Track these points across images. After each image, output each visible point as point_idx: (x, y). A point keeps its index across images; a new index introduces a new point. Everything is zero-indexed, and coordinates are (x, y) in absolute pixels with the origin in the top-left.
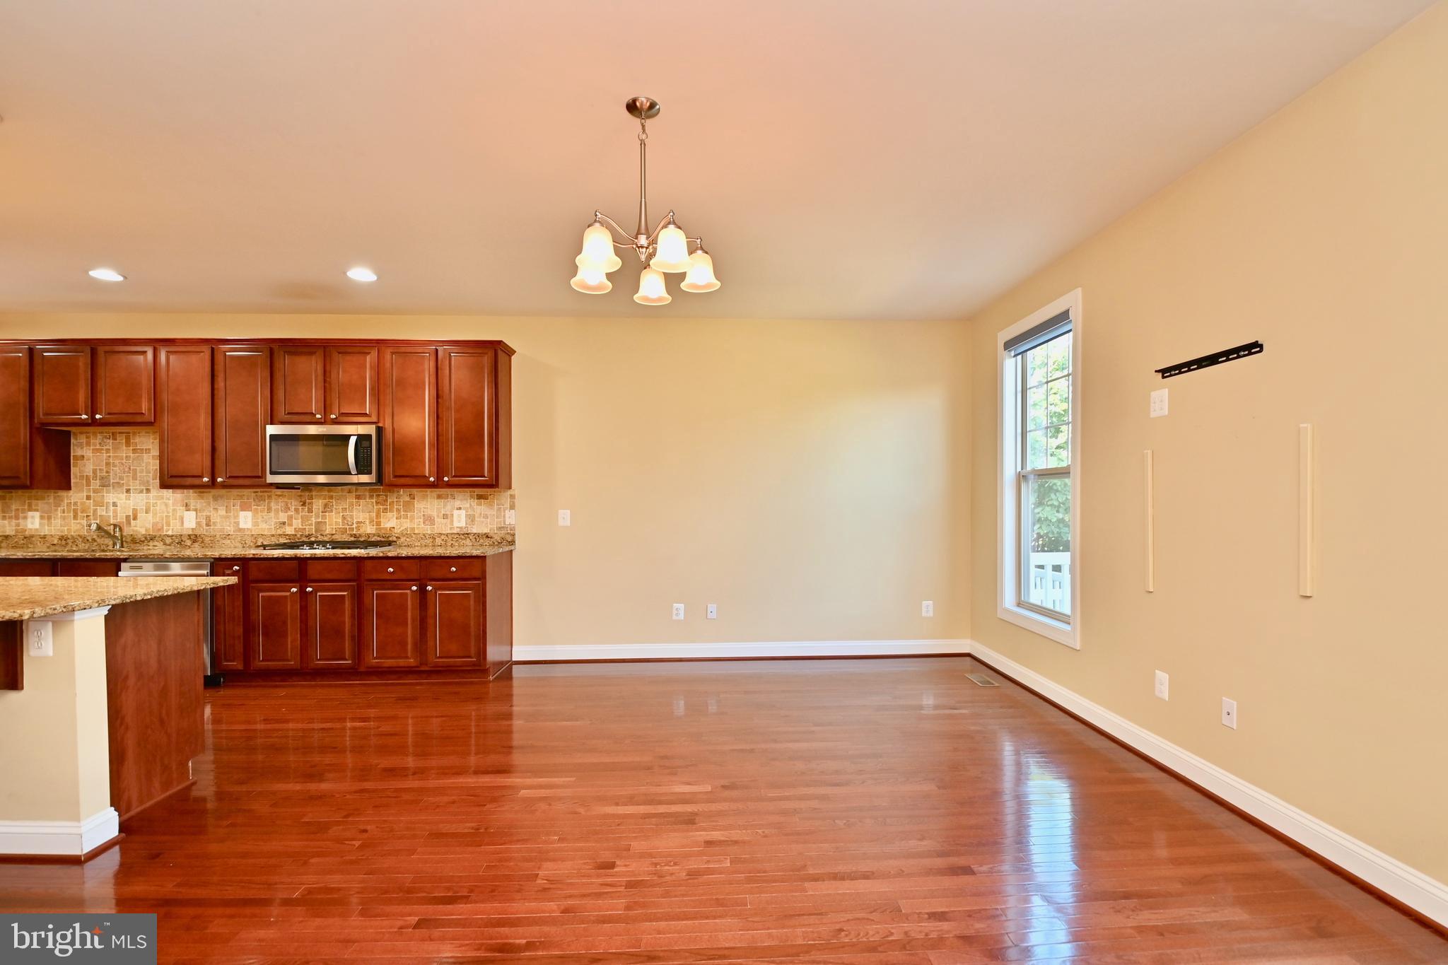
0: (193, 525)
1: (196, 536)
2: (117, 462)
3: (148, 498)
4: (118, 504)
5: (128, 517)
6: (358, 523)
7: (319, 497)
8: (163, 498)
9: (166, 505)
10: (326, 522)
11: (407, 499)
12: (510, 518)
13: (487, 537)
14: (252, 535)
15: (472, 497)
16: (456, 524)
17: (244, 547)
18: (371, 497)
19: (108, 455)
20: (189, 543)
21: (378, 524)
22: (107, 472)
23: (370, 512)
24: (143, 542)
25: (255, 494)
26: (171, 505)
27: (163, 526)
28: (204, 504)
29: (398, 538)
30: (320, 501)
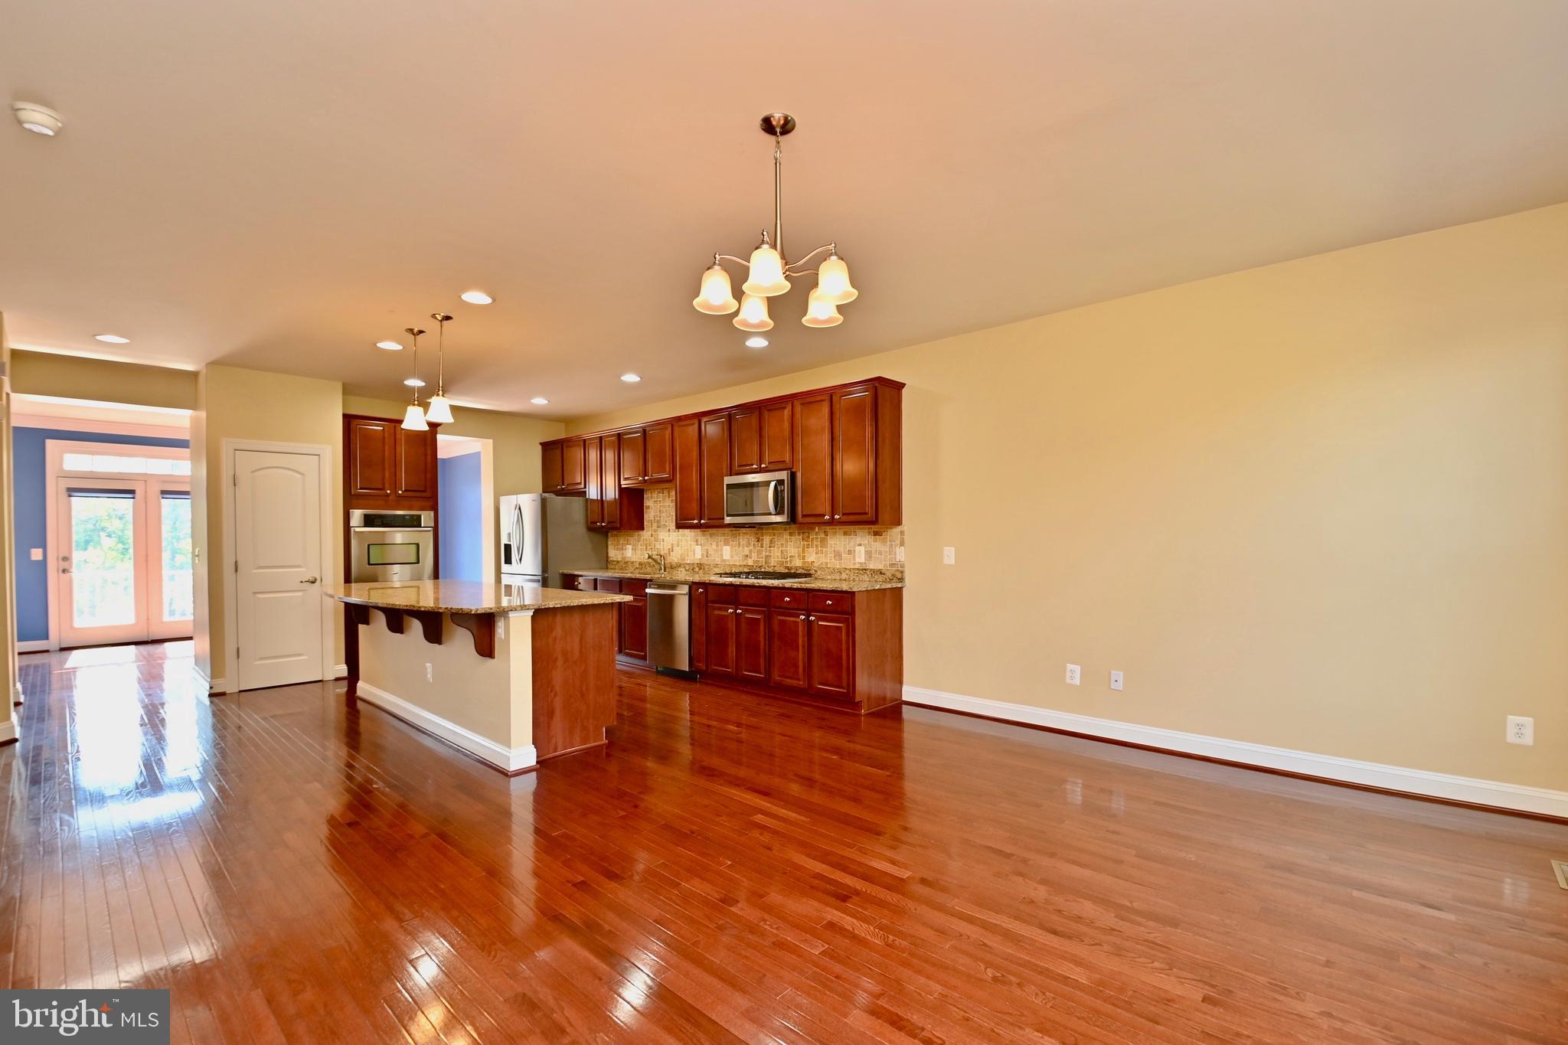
0: (700, 557)
1: (701, 564)
2: (664, 509)
3: (672, 536)
4: (663, 541)
5: (669, 549)
6: (791, 556)
8: (677, 535)
9: (679, 540)
11: (823, 536)
12: (901, 554)
13: (881, 573)
14: (730, 565)
15: (869, 533)
16: (857, 560)
19: (660, 504)
20: (697, 569)
21: (803, 557)
23: (798, 547)
25: (731, 532)
26: (689, 541)
27: (685, 557)
28: (705, 540)
29: (816, 571)
30: (768, 538)
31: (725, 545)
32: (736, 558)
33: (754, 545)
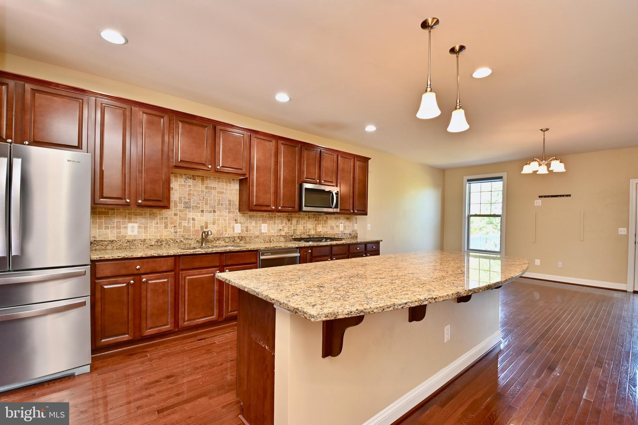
0: (240, 232)
2: (195, 193)
3: (214, 216)
4: (196, 219)
5: (202, 227)
7: (295, 217)
8: (223, 216)
9: (225, 220)
10: (297, 229)
11: (326, 220)
12: (356, 227)
13: (350, 235)
14: (269, 236)
15: (345, 218)
16: (340, 230)
17: (265, 242)
18: (314, 218)
19: (190, 188)
20: (238, 241)
21: (316, 229)
22: (189, 199)
23: (313, 224)
24: (213, 241)
25: (269, 215)
26: (227, 220)
27: (223, 232)
28: (245, 220)
30: (295, 219)
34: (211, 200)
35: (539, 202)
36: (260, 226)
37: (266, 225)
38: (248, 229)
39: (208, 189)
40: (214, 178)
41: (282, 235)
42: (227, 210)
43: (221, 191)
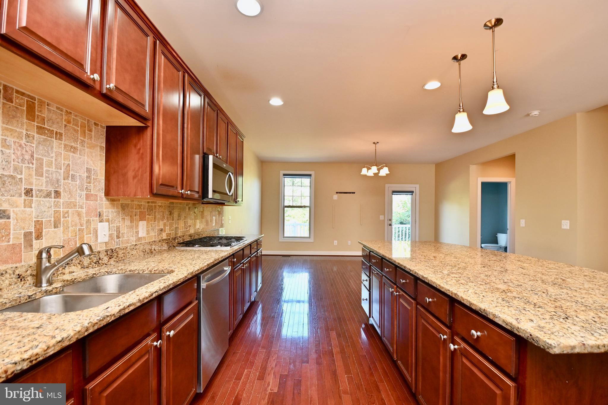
0: (106, 239)
1: (112, 250)
3: (56, 205)
5: (28, 235)
8: (75, 206)
9: (79, 215)
12: (223, 220)
16: (213, 225)
21: (195, 226)
23: (192, 219)
25: (148, 204)
26: (85, 215)
31: (141, 220)
32: (152, 234)
33: (167, 218)
34: (50, 164)
35: (336, 197)
36: (137, 226)
37: (145, 223)
38: (120, 232)
39: (44, 134)
40: (58, 108)
41: (163, 240)
42: (83, 191)
43: (73, 144)
